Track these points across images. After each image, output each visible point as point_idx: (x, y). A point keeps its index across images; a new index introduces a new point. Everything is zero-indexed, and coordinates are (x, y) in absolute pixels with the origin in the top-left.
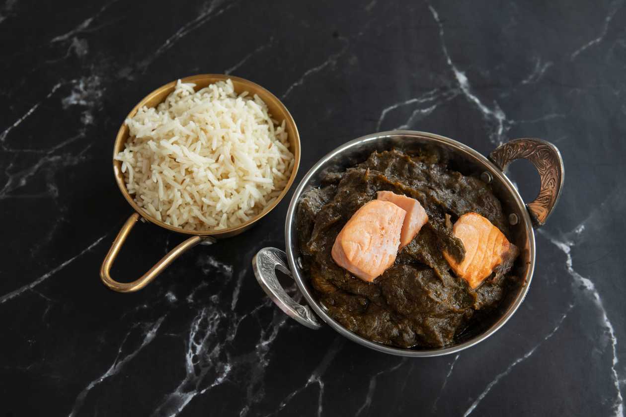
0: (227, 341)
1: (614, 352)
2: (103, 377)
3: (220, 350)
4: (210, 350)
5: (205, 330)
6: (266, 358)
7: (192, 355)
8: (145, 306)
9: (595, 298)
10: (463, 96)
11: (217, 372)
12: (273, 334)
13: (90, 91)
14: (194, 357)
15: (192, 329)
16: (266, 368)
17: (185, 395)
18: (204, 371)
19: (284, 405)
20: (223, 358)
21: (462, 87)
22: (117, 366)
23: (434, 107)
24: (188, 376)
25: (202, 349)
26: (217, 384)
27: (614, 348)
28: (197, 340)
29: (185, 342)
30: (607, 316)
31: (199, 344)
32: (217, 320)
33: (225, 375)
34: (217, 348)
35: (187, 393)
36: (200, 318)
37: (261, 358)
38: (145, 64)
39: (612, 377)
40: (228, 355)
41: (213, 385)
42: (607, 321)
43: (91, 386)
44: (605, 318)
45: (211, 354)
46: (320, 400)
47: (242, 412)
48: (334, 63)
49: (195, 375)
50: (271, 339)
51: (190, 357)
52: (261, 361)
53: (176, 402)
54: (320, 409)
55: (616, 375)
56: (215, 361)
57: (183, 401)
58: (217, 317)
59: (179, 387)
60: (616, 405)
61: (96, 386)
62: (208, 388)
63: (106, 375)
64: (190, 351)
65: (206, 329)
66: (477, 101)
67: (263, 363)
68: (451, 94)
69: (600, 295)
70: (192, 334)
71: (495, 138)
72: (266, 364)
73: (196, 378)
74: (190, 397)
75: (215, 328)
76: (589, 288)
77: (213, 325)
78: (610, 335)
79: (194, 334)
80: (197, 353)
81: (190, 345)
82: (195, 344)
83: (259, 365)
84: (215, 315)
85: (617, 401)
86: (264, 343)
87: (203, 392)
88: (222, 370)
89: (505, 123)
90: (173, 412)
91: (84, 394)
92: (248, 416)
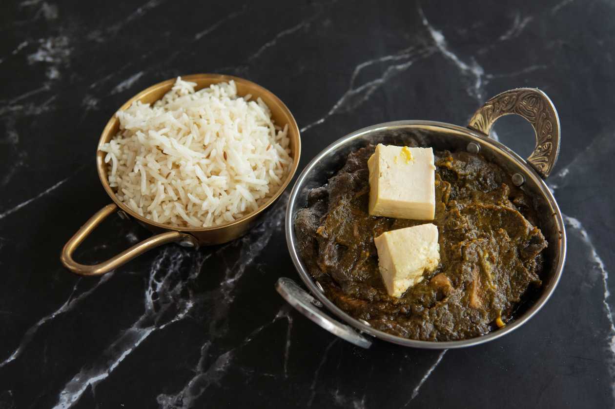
0: (190, 279)
1: (606, 286)
2: (55, 314)
3: (182, 287)
4: (171, 288)
5: (167, 269)
6: (231, 295)
7: (152, 292)
8: (104, 246)
9: (583, 236)
10: (439, 54)
11: (178, 308)
12: (239, 271)
13: (58, 50)
14: (154, 294)
15: (152, 268)
16: (231, 304)
17: (142, 330)
18: (164, 308)
19: (250, 340)
20: (185, 295)
21: (439, 44)
22: (71, 303)
23: (410, 63)
24: (146, 311)
25: (163, 286)
26: (177, 320)
27: (605, 282)
28: (158, 278)
29: (145, 279)
30: (597, 252)
31: (160, 281)
32: (180, 259)
33: (186, 311)
34: (179, 286)
35: (145, 328)
36: (161, 257)
37: (225, 295)
38: (115, 28)
39: (605, 310)
40: (190, 292)
41: (173, 321)
42: (596, 256)
43: (42, 322)
44: (594, 253)
45: (173, 291)
46: (289, 334)
47: (203, 347)
48: (308, 25)
49: (154, 312)
50: (237, 277)
51: (150, 294)
52: (226, 298)
53: (133, 337)
54: (288, 343)
55: (608, 308)
56: (176, 298)
57: (140, 336)
58: (180, 256)
59: (136, 323)
60: (609, 337)
61: (47, 322)
62: (167, 324)
63: (59, 312)
64: (150, 288)
65: (168, 267)
66: (454, 57)
67: (227, 300)
68: (427, 52)
69: (588, 233)
70: (153, 272)
71: (473, 91)
72: (231, 301)
73: (155, 313)
74: (148, 332)
75: (177, 267)
76: (575, 227)
77: (175, 264)
78: (600, 270)
79: (155, 272)
80: (158, 290)
81: (150, 282)
82: (155, 281)
83: (223, 302)
84: (179, 254)
85: (610, 333)
86: (230, 281)
87: (162, 327)
88: (184, 307)
89: (483, 78)
90: (129, 347)
91: (33, 330)
92: (210, 351)
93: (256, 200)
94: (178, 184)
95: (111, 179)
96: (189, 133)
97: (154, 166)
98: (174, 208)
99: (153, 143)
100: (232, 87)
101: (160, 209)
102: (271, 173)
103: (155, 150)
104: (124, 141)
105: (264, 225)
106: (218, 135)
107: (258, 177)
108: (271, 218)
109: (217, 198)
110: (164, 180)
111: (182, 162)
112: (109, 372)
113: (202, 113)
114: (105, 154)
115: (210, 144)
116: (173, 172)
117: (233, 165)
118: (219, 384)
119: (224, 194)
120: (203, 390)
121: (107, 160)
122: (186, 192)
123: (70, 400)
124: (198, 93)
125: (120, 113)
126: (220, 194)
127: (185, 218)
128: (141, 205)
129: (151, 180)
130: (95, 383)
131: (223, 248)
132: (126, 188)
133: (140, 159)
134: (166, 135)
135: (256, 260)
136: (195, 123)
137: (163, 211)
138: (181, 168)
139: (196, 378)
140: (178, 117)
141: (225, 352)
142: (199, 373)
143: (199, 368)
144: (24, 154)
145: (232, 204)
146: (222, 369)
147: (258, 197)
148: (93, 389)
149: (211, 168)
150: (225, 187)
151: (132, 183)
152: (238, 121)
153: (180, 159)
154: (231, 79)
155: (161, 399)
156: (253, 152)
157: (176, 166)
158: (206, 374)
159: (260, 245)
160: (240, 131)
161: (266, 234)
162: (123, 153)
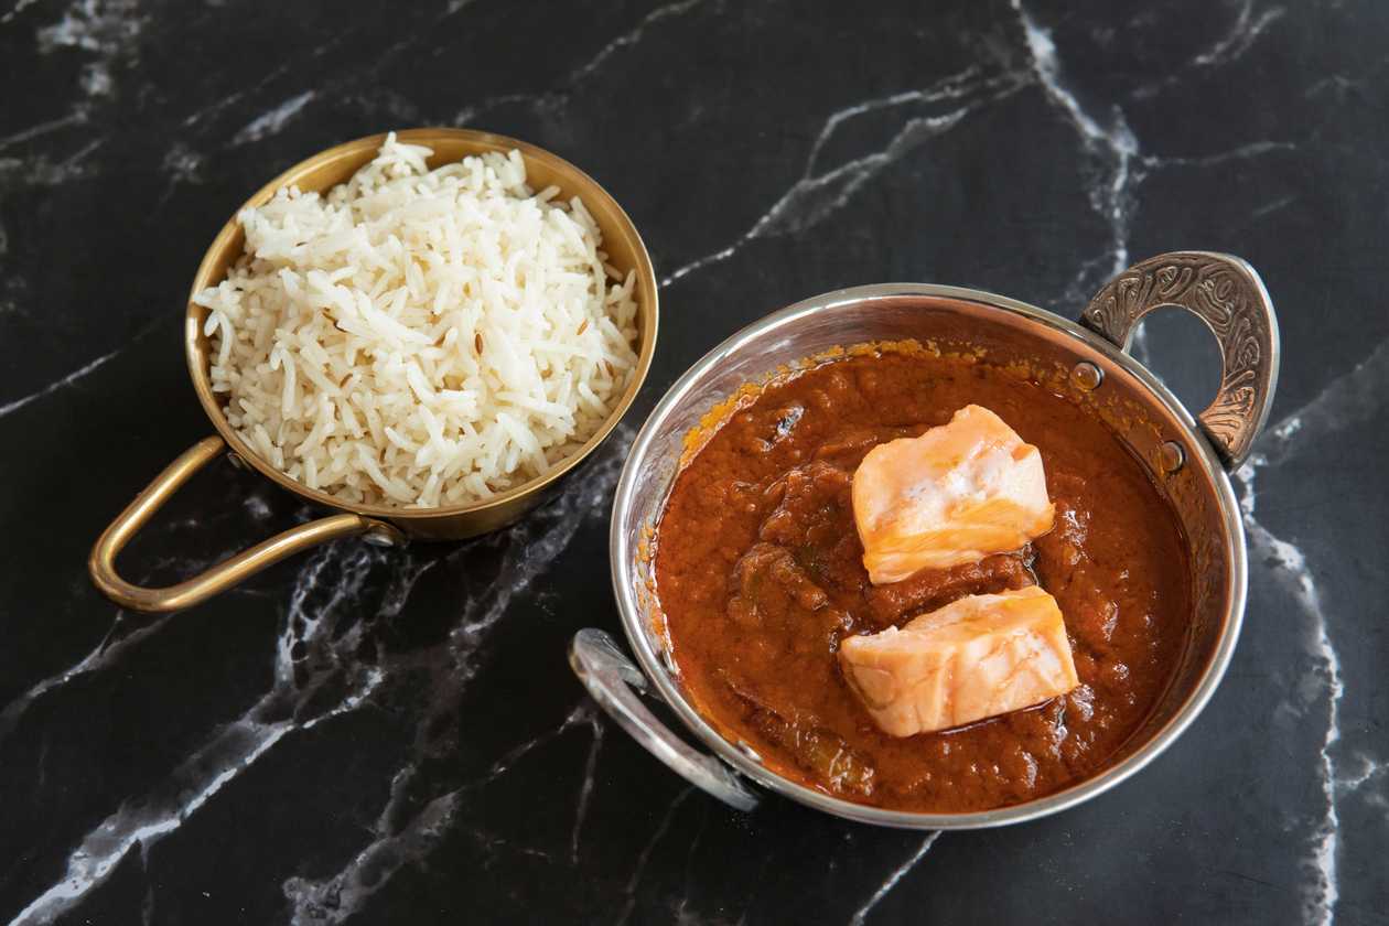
0: (382, 617)
1: (1334, 714)
2: (70, 673)
3: (363, 636)
4: (337, 635)
5: (332, 590)
6: (470, 661)
7: (294, 641)
8: (193, 523)
9: (1303, 588)
11: (349, 683)
12: (495, 607)
13: (113, 19)
14: (297, 645)
15: (299, 584)
16: (468, 683)
17: (264, 727)
18: (318, 680)
19: (502, 769)
20: (366, 654)
22: (108, 651)
23: (960, 114)
24: (277, 685)
25: (319, 629)
26: (345, 710)
27: (1334, 705)
28: (309, 608)
29: (280, 609)
30: (1328, 632)
31: (313, 617)
32: (363, 568)
33: (367, 692)
34: (356, 632)
35: (269, 724)
36: (321, 559)
37: (458, 661)
39: (1320, 770)
40: (380, 647)
41: (334, 712)
42: (1325, 643)
43: (38, 690)
44: (1322, 636)
45: (340, 643)
46: (592, 762)
47: (396, 778)
49: (294, 687)
50: (489, 620)
51: (288, 645)
52: (458, 667)
53: (243, 742)
54: (588, 785)
55: (1328, 767)
56: (346, 658)
57: (259, 741)
58: (364, 561)
59: (252, 710)
61: (51, 690)
62: (322, 718)
63: (79, 669)
64: (290, 631)
65: (334, 585)
67: (462, 672)
68: (1006, 86)
69: (1316, 582)
70: (300, 594)
71: (1105, 198)
72: (470, 675)
73: (296, 691)
74: (276, 733)
75: (356, 585)
76: (1289, 564)
77: (351, 577)
78: (1328, 676)
79: (304, 594)
80: (306, 637)
81: (291, 618)
82: (302, 616)
83: (452, 676)
84: (361, 556)
87: (308, 725)
88: (362, 681)
89: (1134, 164)
90: (233, 765)
91: (18, 708)
92: (410, 787)
93: (545, 449)
94: (368, 402)
95: (217, 373)
96: (402, 282)
97: (315, 356)
98: (353, 454)
99: (317, 302)
100: (514, 166)
101: (321, 453)
102: (584, 388)
103: (319, 318)
104: (251, 285)
105: (563, 501)
106: (467, 290)
107: (552, 399)
108: (583, 483)
109: (451, 441)
110: (335, 391)
111: (378, 353)
112: (182, 817)
113: (436, 237)
114: (206, 313)
115: (446, 311)
116: (358, 375)
117: (497, 367)
118: (424, 866)
119: (469, 429)
120: (386, 875)
121: (209, 329)
122: (384, 420)
123: (90, 873)
124: (433, 176)
125: (247, 215)
126: (462, 432)
127: (379, 478)
128: (281, 443)
129: (307, 387)
130: (149, 840)
131: (465, 549)
132: (247, 397)
133: (284, 334)
134: (347, 283)
135: (538, 582)
136: (416, 259)
137: (330, 460)
138: (375, 366)
139: (374, 847)
140: (379, 241)
141: (443, 792)
142: (382, 835)
143: (383, 825)
144: (17, 283)
145: (487, 455)
146: (434, 831)
147: (548, 442)
148: (144, 851)
149: (444, 370)
150: (474, 415)
151: (264, 389)
152: (517, 257)
153: (375, 345)
154: (513, 148)
155: (292, 888)
156: (548, 335)
157: (366, 359)
158: (397, 839)
159: (550, 548)
160: (522, 284)
161: (566, 523)
162: (247, 315)
